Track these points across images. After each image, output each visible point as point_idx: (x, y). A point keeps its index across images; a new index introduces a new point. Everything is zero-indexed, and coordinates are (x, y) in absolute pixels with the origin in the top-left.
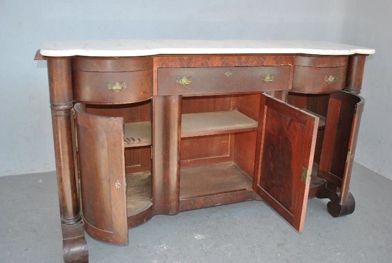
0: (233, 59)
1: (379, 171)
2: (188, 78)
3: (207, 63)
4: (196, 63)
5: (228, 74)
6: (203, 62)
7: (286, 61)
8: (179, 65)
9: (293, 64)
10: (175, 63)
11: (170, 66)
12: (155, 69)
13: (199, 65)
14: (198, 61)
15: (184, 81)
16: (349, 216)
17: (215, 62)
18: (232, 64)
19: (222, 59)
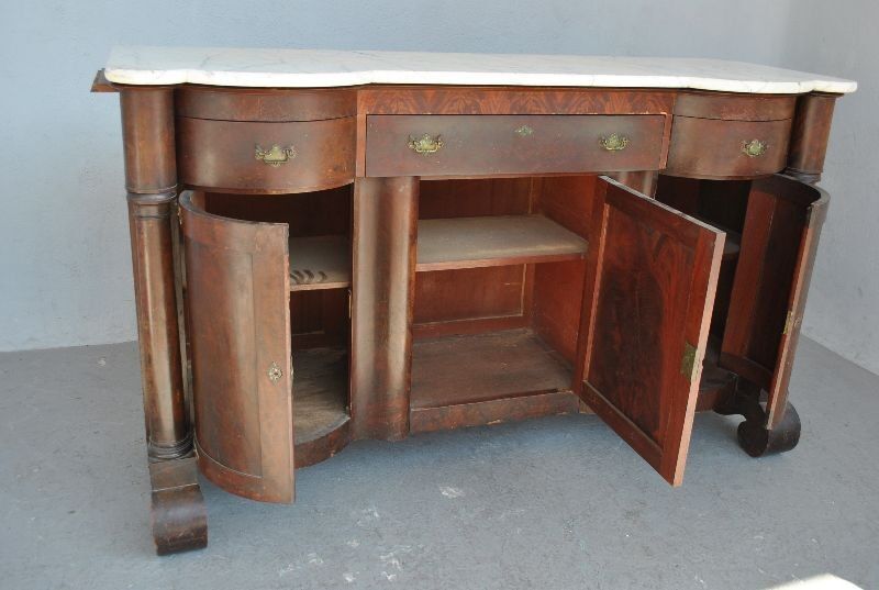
0: (535, 98)
1: (856, 357)
2: (436, 140)
3: (477, 107)
4: (452, 106)
5: (525, 130)
6: (469, 102)
7: (656, 105)
8: (415, 110)
9: (669, 112)
10: (406, 105)
11: (393, 112)
12: (361, 116)
13: (459, 111)
14: (456, 100)
15: (425, 145)
16: (786, 455)
17: (496, 104)
18: (534, 108)
19: (510, 98)
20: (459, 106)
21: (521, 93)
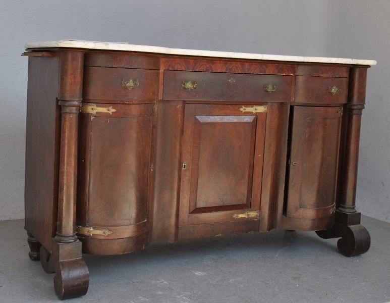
0: (237, 66)
2: (193, 83)
3: (211, 68)
4: (200, 67)
5: (231, 80)
6: (208, 66)
7: (288, 71)
8: (185, 68)
9: (294, 74)
10: (181, 66)
11: (176, 69)
12: (162, 70)
13: (203, 69)
14: (203, 65)
15: (189, 85)
16: (364, 255)
17: (219, 67)
18: (236, 70)
19: (226, 64)
20: (203, 68)
21: (230, 63)
